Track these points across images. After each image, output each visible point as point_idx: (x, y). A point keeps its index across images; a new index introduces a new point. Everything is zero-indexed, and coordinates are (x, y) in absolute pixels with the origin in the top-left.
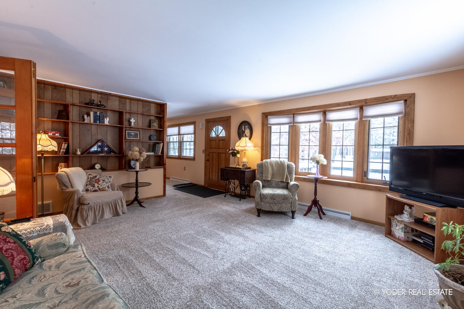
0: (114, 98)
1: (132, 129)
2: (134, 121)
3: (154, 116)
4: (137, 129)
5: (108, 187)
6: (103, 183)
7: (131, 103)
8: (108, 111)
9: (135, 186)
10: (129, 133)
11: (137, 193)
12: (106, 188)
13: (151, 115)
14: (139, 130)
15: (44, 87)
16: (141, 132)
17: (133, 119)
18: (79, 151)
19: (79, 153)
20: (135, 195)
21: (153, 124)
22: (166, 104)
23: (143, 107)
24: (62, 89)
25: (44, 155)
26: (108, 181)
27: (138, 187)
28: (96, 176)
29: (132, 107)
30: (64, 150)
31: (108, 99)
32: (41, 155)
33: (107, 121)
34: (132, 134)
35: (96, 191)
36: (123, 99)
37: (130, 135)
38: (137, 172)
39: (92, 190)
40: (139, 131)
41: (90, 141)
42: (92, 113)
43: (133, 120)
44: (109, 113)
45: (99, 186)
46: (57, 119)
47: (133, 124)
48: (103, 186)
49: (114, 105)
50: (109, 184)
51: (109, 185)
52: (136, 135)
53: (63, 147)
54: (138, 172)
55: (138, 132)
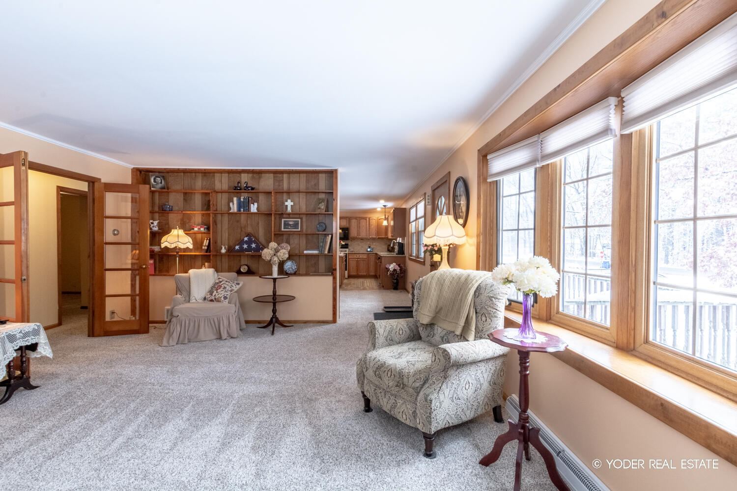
0: (267, 175)
1: (291, 216)
2: (292, 204)
3: (325, 193)
4: (298, 216)
5: (225, 298)
6: (222, 291)
7: (289, 178)
8: (260, 194)
9: (272, 301)
10: (287, 223)
11: (274, 311)
12: (222, 299)
13: (319, 193)
14: (301, 216)
15: (195, 176)
16: (304, 219)
17: (289, 201)
18: (223, 248)
19: (223, 251)
20: (272, 314)
21: (320, 205)
22: (336, 170)
23: (307, 181)
24: (211, 174)
25: (180, 254)
26: (230, 289)
27: (276, 303)
28: (221, 282)
29: (292, 183)
30: (206, 248)
31: (260, 178)
32: (176, 253)
33: (254, 208)
34: (291, 223)
35: (212, 301)
36: (278, 175)
37: (286, 225)
38: (275, 280)
39: (210, 299)
40: (301, 219)
41: (239, 236)
42: (235, 199)
43: (289, 203)
44: (262, 197)
45: (217, 294)
46: (206, 211)
47: (289, 209)
48: (219, 295)
49: (267, 183)
50: (229, 293)
51: (227, 295)
52: (296, 225)
53: (204, 244)
54: (277, 280)
55: (299, 220)
